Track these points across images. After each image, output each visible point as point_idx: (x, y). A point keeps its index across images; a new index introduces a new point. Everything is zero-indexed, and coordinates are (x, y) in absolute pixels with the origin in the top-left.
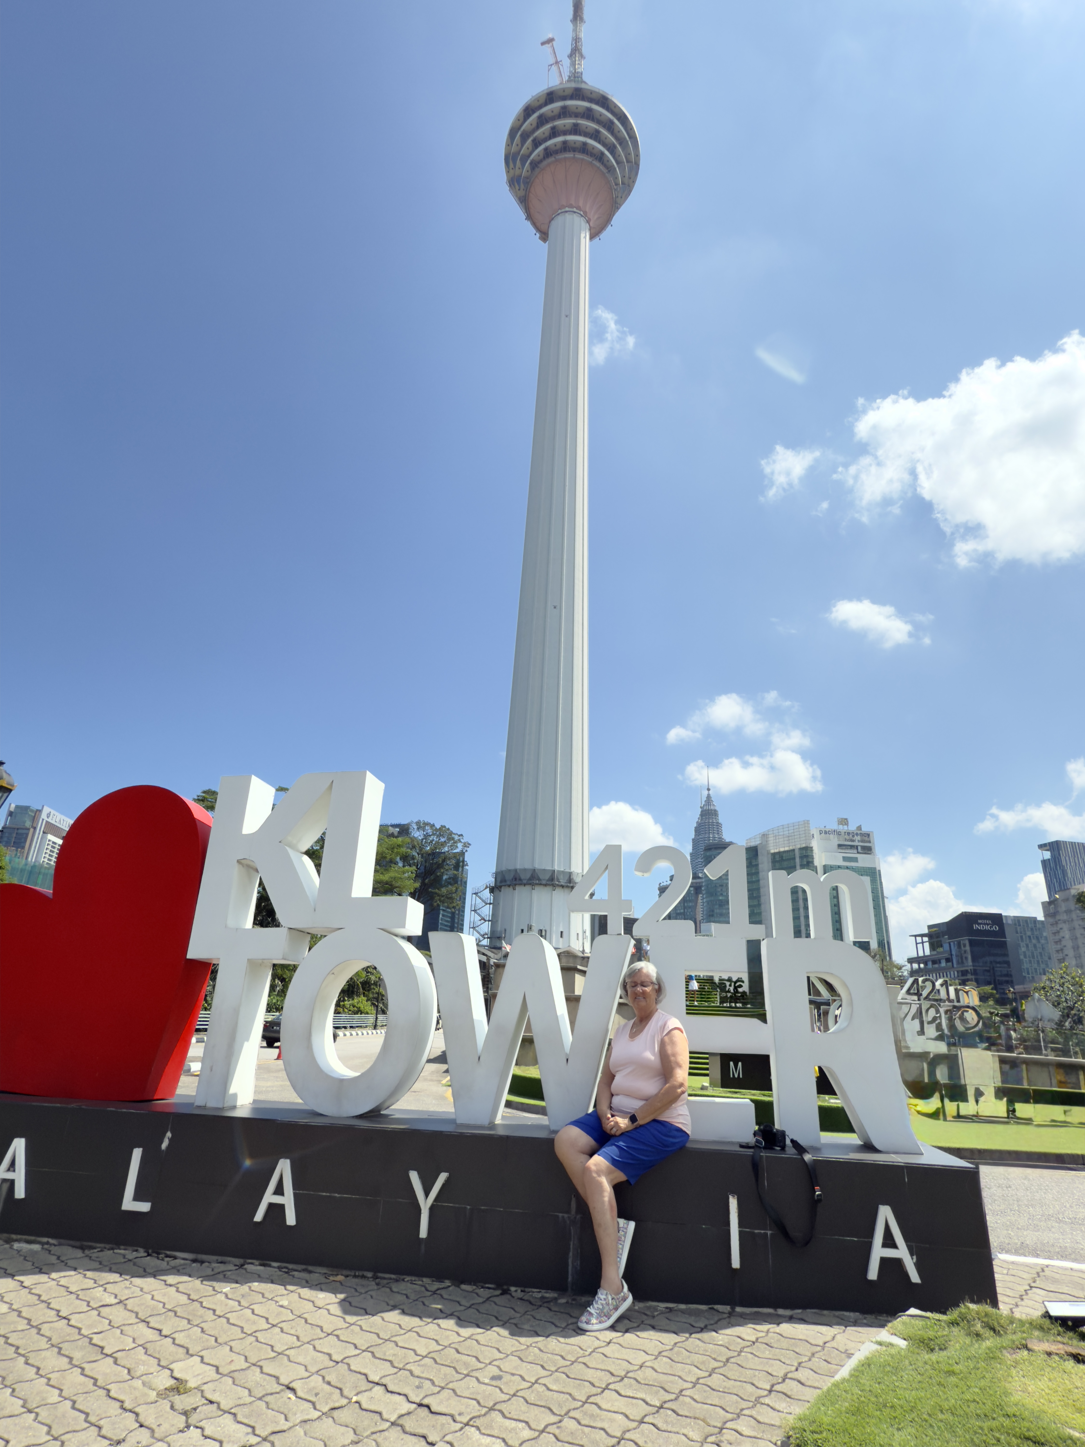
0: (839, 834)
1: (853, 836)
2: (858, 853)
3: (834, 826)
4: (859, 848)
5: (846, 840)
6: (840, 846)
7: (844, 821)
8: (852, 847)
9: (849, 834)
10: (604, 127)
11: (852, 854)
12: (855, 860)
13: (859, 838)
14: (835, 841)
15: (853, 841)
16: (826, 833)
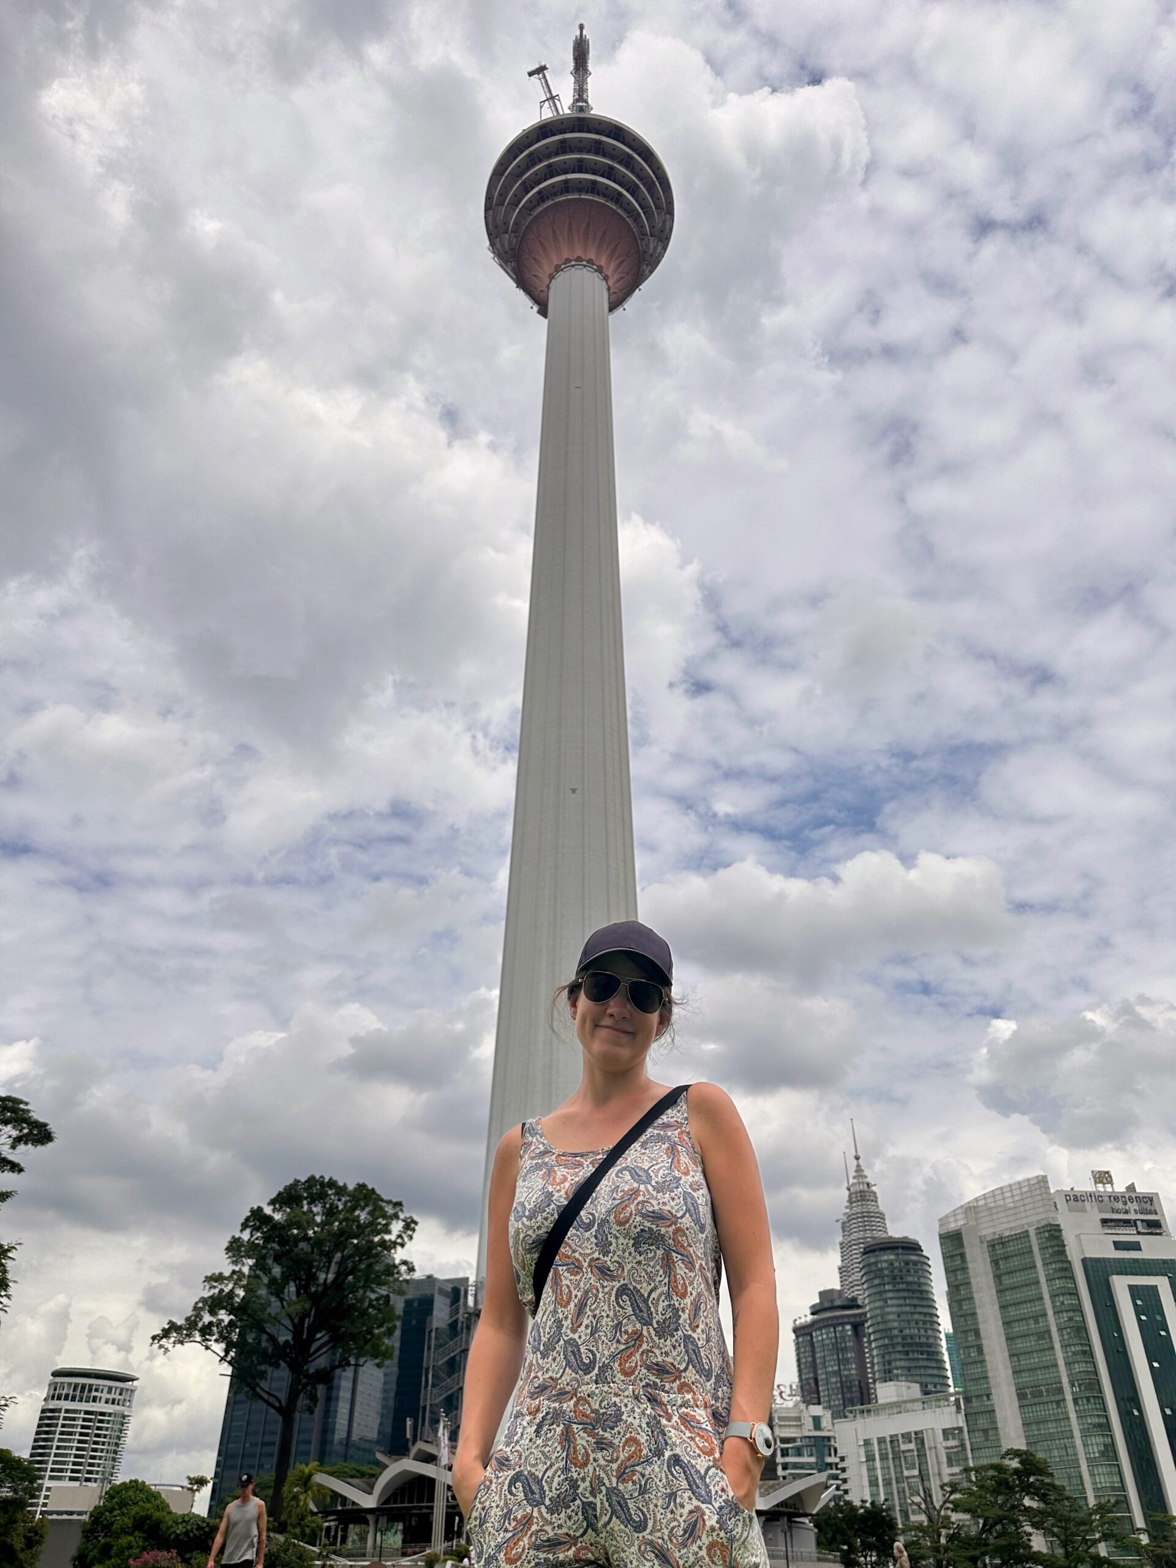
0: (1098, 1198)
1: (1125, 1203)
2: (1139, 1233)
3: (1087, 1186)
4: (1139, 1223)
5: (1113, 1211)
6: (1104, 1222)
7: (1103, 1177)
8: (1127, 1223)
9: (1116, 1199)
10: (620, 163)
11: (1127, 1235)
12: (1136, 1247)
13: (1134, 1206)
14: (1095, 1215)
15: (1127, 1212)
16: (1076, 1199)
